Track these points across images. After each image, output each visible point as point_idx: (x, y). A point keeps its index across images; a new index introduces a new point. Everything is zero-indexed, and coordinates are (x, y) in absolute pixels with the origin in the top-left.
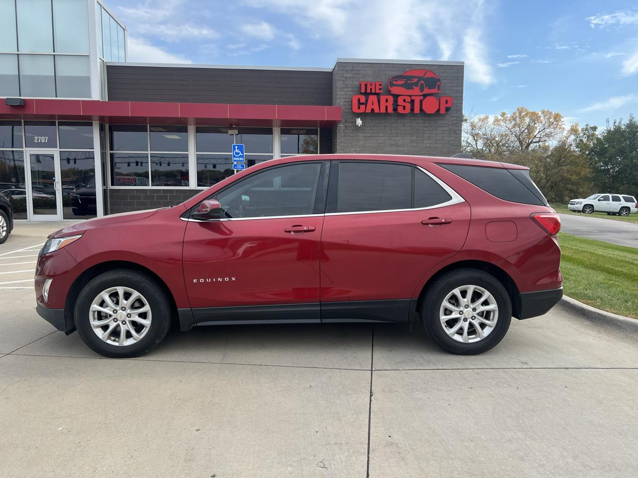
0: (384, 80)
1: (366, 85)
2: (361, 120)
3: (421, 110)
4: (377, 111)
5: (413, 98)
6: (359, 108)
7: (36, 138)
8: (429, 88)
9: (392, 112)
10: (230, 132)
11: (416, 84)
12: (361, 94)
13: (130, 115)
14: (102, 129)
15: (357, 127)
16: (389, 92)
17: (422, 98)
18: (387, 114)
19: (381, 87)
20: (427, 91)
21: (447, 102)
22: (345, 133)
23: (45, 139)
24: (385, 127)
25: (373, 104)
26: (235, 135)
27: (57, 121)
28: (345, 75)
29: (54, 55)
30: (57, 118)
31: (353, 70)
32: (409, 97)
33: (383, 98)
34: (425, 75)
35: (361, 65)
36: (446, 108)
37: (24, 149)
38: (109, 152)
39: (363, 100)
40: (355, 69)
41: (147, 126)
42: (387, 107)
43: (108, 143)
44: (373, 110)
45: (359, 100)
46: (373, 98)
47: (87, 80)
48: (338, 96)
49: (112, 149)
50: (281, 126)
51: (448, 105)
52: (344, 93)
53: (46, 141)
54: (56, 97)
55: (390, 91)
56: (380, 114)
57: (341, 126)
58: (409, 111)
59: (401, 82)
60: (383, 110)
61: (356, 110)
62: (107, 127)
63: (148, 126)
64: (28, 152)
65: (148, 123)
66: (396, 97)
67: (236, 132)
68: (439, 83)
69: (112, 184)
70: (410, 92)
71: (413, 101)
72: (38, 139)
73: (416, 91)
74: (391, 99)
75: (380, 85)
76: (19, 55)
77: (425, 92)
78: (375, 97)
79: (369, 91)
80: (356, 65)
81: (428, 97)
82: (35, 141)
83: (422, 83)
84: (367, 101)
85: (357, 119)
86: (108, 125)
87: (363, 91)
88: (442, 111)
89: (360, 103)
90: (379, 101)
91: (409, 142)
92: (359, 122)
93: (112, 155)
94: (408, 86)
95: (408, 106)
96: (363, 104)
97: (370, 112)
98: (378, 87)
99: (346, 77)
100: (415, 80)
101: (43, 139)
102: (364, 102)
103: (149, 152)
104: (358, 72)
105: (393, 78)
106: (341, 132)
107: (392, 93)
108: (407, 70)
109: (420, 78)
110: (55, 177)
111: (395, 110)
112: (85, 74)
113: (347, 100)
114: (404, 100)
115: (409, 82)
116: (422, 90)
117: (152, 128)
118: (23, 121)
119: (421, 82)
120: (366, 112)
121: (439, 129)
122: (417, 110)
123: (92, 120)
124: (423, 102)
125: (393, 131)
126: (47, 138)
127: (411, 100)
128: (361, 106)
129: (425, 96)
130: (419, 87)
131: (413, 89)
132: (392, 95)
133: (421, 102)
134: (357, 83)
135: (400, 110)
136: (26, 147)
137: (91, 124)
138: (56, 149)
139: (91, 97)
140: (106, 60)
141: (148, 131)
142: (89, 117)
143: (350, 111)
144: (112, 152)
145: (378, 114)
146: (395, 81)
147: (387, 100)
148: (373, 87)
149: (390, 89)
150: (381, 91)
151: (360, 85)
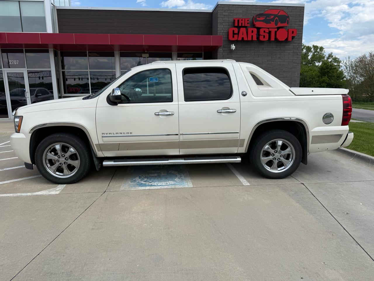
0: (250, 17)
1: (238, 21)
2: (234, 45)
3: (276, 39)
4: (245, 39)
5: (270, 30)
6: (233, 37)
7: (10, 61)
8: (281, 23)
9: (256, 40)
10: (143, 55)
11: (272, 20)
12: (235, 27)
13: (75, 43)
14: (56, 55)
15: (231, 51)
16: (254, 26)
17: (276, 30)
18: (252, 41)
19: (248, 22)
20: (280, 25)
21: (293, 32)
22: (223, 55)
23: (17, 62)
24: (250, 50)
25: (243, 34)
26: (146, 58)
27: (24, 49)
28: (224, 14)
29: (19, 1)
30: (24, 46)
31: (229, 10)
32: (268, 29)
33: (250, 30)
34: (279, 13)
35: (234, 6)
36: (293, 37)
37: (3, 69)
38: (61, 70)
40: (230, 9)
42: (252, 36)
43: (60, 65)
44: (243, 38)
45: (233, 31)
46: (243, 30)
47: (43, 19)
48: (219, 29)
49: (63, 68)
50: (178, 51)
51: (293, 35)
52: (222, 26)
53: (18, 64)
54: (22, 31)
56: (248, 41)
57: (220, 50)
58: (267, 39)
59: (262, 18)
60: (250, 39)
61: (231, 38)
62: (59, 52)
63: (87, 52)
64: (6, 72)
65: (87, 49)
66: (259, 29)
67: (148, 55)
68: (288, 19)
69: (65, 93)
70: (269, 26)
71: (270, 33)
72: (12, 62)
73: (273, 25)
74: (255, 30)
75: (248, 20)
77: (278, 26)
78: (245, 29)
79: (240, 25)
80: (231, 6)
81: (280, 29)
82: (10, 63)
83: (277, 19)
84: (239, 32)
85: (231, 45)
86: (60, 52)
87: (236, 25)
88: (290, 39)
89: (234, 34)
90: (247, 33)
91: (266, 61)
92: (233, 47)
93: (63, 73)
94: (267, 21)
95: (267, 36)
96: (236, 34)
97: (241, 40)
98: (246, 22)
99: (224, 15)
100: (272, 17)
101: (15, 62)
102: (237, 32)
103: (89, 70)
104: (232, 11)
105: (257, 15)
106: (220, 54)
107: (256, 26)
108: (266, 10)
109: (275, 16)
110: (25, 89)
111: (258, 38)
112: (42, 15)
113: (225, 31)
114: (264, 32)
115: (267, 18)
116: (276, 24)
117: (90, 54)
120: (238, 40)
121: (286, 52)
122: (273, 38)
123: (48, 48)
124: (277, 33)
125: (256, 54)
126: (18, 61)
128: (235, 35)
129: (278, 28)
130: (274, 22)
131: (271, 23)
132: (256, 28)
133: (276, 32)
134: (231, 20)
135: (261, 38)
136: (4, 68)
137: (47, 51)
138: (24, 69)
139: (46, 32)
140: (56, 5)
141: (88, 56)
142: (46, 46)
143: (227, 39)
144: (63, 71)
145: (246, 41)
146: (258, 17)
147: (252, 32)
148: (243, 22)
149: (255, 23)
150: (249, 25)
151: (234, 21)
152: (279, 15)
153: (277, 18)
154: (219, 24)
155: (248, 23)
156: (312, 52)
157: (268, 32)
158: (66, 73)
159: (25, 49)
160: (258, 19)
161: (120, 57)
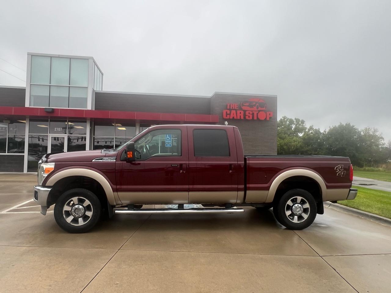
0: (239, 103)
1: (230, 105)
2: (227, 122)
3: (258, 118)
4: (235, 118)
5: (253, 112)
6: (226, 116)
8: (261, 107)
9: (243, 119)
12: (228, 109)
13: (109, 118)
14: (91, 125)
17: (258, 112)
18: (240, 120)
20: (260, 109)
21: (270, 114)
25: (233, 115)
27: (67, 120)
29: (69, 87)
30: (68, 118)
31: (223, 98)
32: (251, 112)
33: (239, 112)
35: (227, 95)
36: (270, 117)
39: (228, 112)
42: (240, 116)
43: (92, 132)
44: (233, 117)
45: (227, 112)
46: (233, 112)
47: (86, 99)
51: (270, 116)
52: (218, 108)
53: (61, 130)
54: (69, 107)
55: (242, 108)
56: (237, 120)
58: (252, 118)
59: (247, 104)
60: (239, 118)
61: (225, 117)
63: (115, 123)
64: (50, 136)
65: (115, 121)
66: (245, 111)
68: (265, 105)
70: (252, 109)
71: (253, 114)
72: (57, 129)
73: (255, 109)
74: (242, 112)
76: (51, 87)
77: (259, 109)
79: (231, 108)
80: (224, 95)
84: (230, 113)
85: (225, 122)
86: (93, 122)
87: (228, 107)
88: (268, 119)
89: (227, 114)
90: (237, 114)
91: (251, 134)
93: (94, 137)
95: (251, 116)
96: (228, 114)
97: (232, 118)
99: (220, 101)
100: (254, 103)
101: (59, 129)
102: (229, 113)
103: (114, 137)
104: (225, 99)
105: (243, 102)
108: (250, 98)
110: (64, 149)
111: (245, 118)
112: (85, 97)
113: (220, 112)
114: (249, 113)
115: (251, 104)
116: (257, 108)
118: (49, 120)
120: (230, 118)
121: (266, 127)
122: (255, 118)
123: (86, 119)
124: (259, 114)
125: (243, 128)
126: (62, 128)
127: (253, 113)
128: (228, 115)
129: (259, 111)
131: (253, 108)
132: (243, 110)
133: (257, 114)
134: (225, 104)
135: (247, 118)
136: (49, 133)
137: (86, 122)
138: (66, 135)
139: (87, 108)
140: (95, 89)
141: (115, 126)
142: (84, 118)
143: (222, 117)
144: (94, 136)
145: (236, 119)
147: (240, 113)
148: (234, 106)
150: (238, 108)
151: (227, 105)
152: (259, 102)
153: (257, 104)
154: (216, 107)
155: (237, 107)
156: (294, 124)
157: (252, 113)
158: (95, 138)
159: (69, 120)
160: (244, 104)
161: (140, 127)
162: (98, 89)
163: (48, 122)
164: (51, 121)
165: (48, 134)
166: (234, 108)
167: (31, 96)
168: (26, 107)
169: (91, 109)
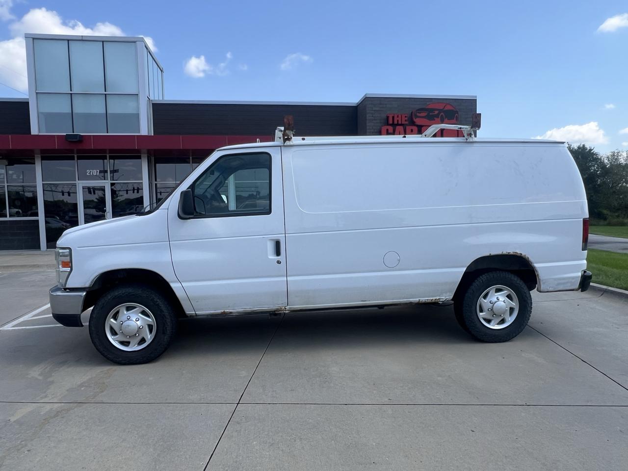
0: (408, 113)
1: (393, 117)
7: (88, 171)
8: (448, 119)
11: (437, 116)
12: (388, 124)
13: (181, 148)
14: (150, 162)
16: (413, 123)
23: (97, 172)
25: (400, 134)
27: (108, 155)
28: (374, 109)
29: (106, 94)
30: (108, 152)
31: (381, 104)
33: (409, 129)
34: (445, 107)
35: (387, 99)
37: (77, 182)
38: (154, 182)
39: (391, 131)
41: (189, 158)
43: (153, 175)
45: (387, 130)
46: (400, 129)
47: (137, 116)
48: (368, 128)
49: (156, 180)
52: (373, 124)
53: (98, 174)
54: (107, 133)
59: (423, 114)
62: (153, 159)
63: (191, 158)
64: (80, 184)
65: (191, 154)
66: (420, 127)
68: (456, 115)
72: (90, 172)
74: (415, 129)
75: (405, 117)
76: (73, 95)
78: (402, 127)
79: (396, 122)
80: (382, 99)
82: (88, 174)
84: (394, 131)
86: (154, 157)
87: (391, 122)
89: (388, 133)
93: (156, 184)
94: (430, 118)
96: (390, 134)
98: (404, 119)
99: (374, 111)
100: (436, 112)
101: (95, 172)
104: (385, 106)
105: (417, 110)
107: (416, 124)
108: (428, 103)
109: (440, 111)
110: (105, 207)
112: (134, 112)
115: (431, 114)
116: (442, 121)
117: (194, 160)
119: (441, 114)
123: (140, 153)
130: (439, 119)
131: (435, 120)
132: (417, 126)
133: (442, 131)
134: (384, 116)
136: (78, 180)
137: (139, 157)
138: (107, 181)
139: (140, 132)
140: (152, 98)
141: (191, 163)
142: (138, 151)
144: (156, 182)
146: (418, 113)
147: (412, 131)
148: (399, 119)
149: (415, 120)
150: (407, 123)
151: (388, 117)
152: (445, 109)
153: (442, 114)
154: (367, 122)
155: (406, 120)
158: (158, 185)
159: (110, 156)
160: (418, 114)
162: (157, 98)
163: (74, 159)
164: (79, 158)
165: (75, 181)
166: (400, 123)
167: (40, 115)
168: (32, 134)
169: (147, 134)
